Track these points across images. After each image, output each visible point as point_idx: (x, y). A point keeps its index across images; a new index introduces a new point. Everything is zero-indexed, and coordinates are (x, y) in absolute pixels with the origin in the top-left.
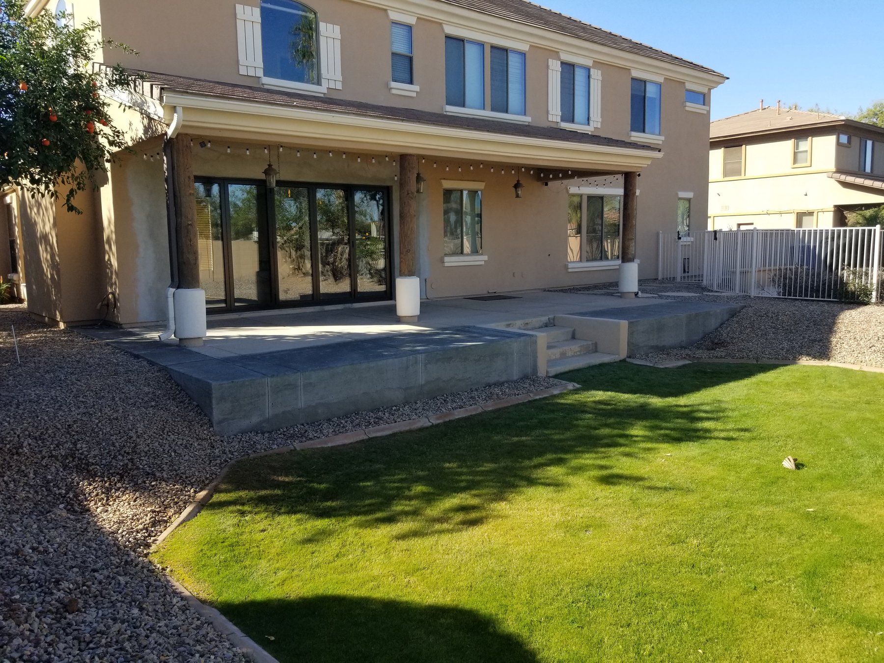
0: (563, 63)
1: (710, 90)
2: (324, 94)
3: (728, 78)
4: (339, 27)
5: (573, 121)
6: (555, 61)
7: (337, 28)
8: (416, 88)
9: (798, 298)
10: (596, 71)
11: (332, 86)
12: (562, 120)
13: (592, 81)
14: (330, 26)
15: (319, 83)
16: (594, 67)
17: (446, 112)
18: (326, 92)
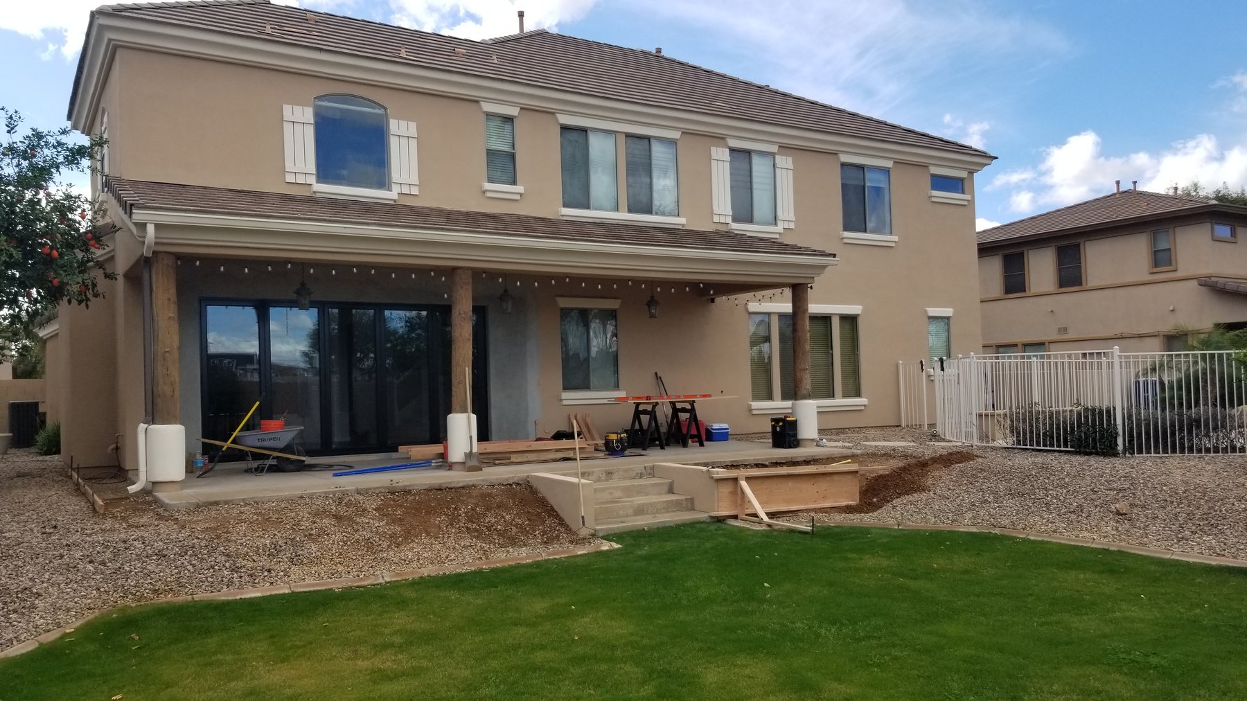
0: (732, 150)
1: (971, 173)
2: (395, 201)
3: (996, 158)
4: (415, 124)
5: (750, 220)
6: (720, 149)
7: (413, 125)
8: (519, 189)
9: (1028, 447)
10: (784, 158)
11: (406, 190)
12: (735, 220)
13: (778, 171)
14: (403, 123)
15: (390, 189)
16: (779, 153)
17: (562, 216)
18: (396, 197)
